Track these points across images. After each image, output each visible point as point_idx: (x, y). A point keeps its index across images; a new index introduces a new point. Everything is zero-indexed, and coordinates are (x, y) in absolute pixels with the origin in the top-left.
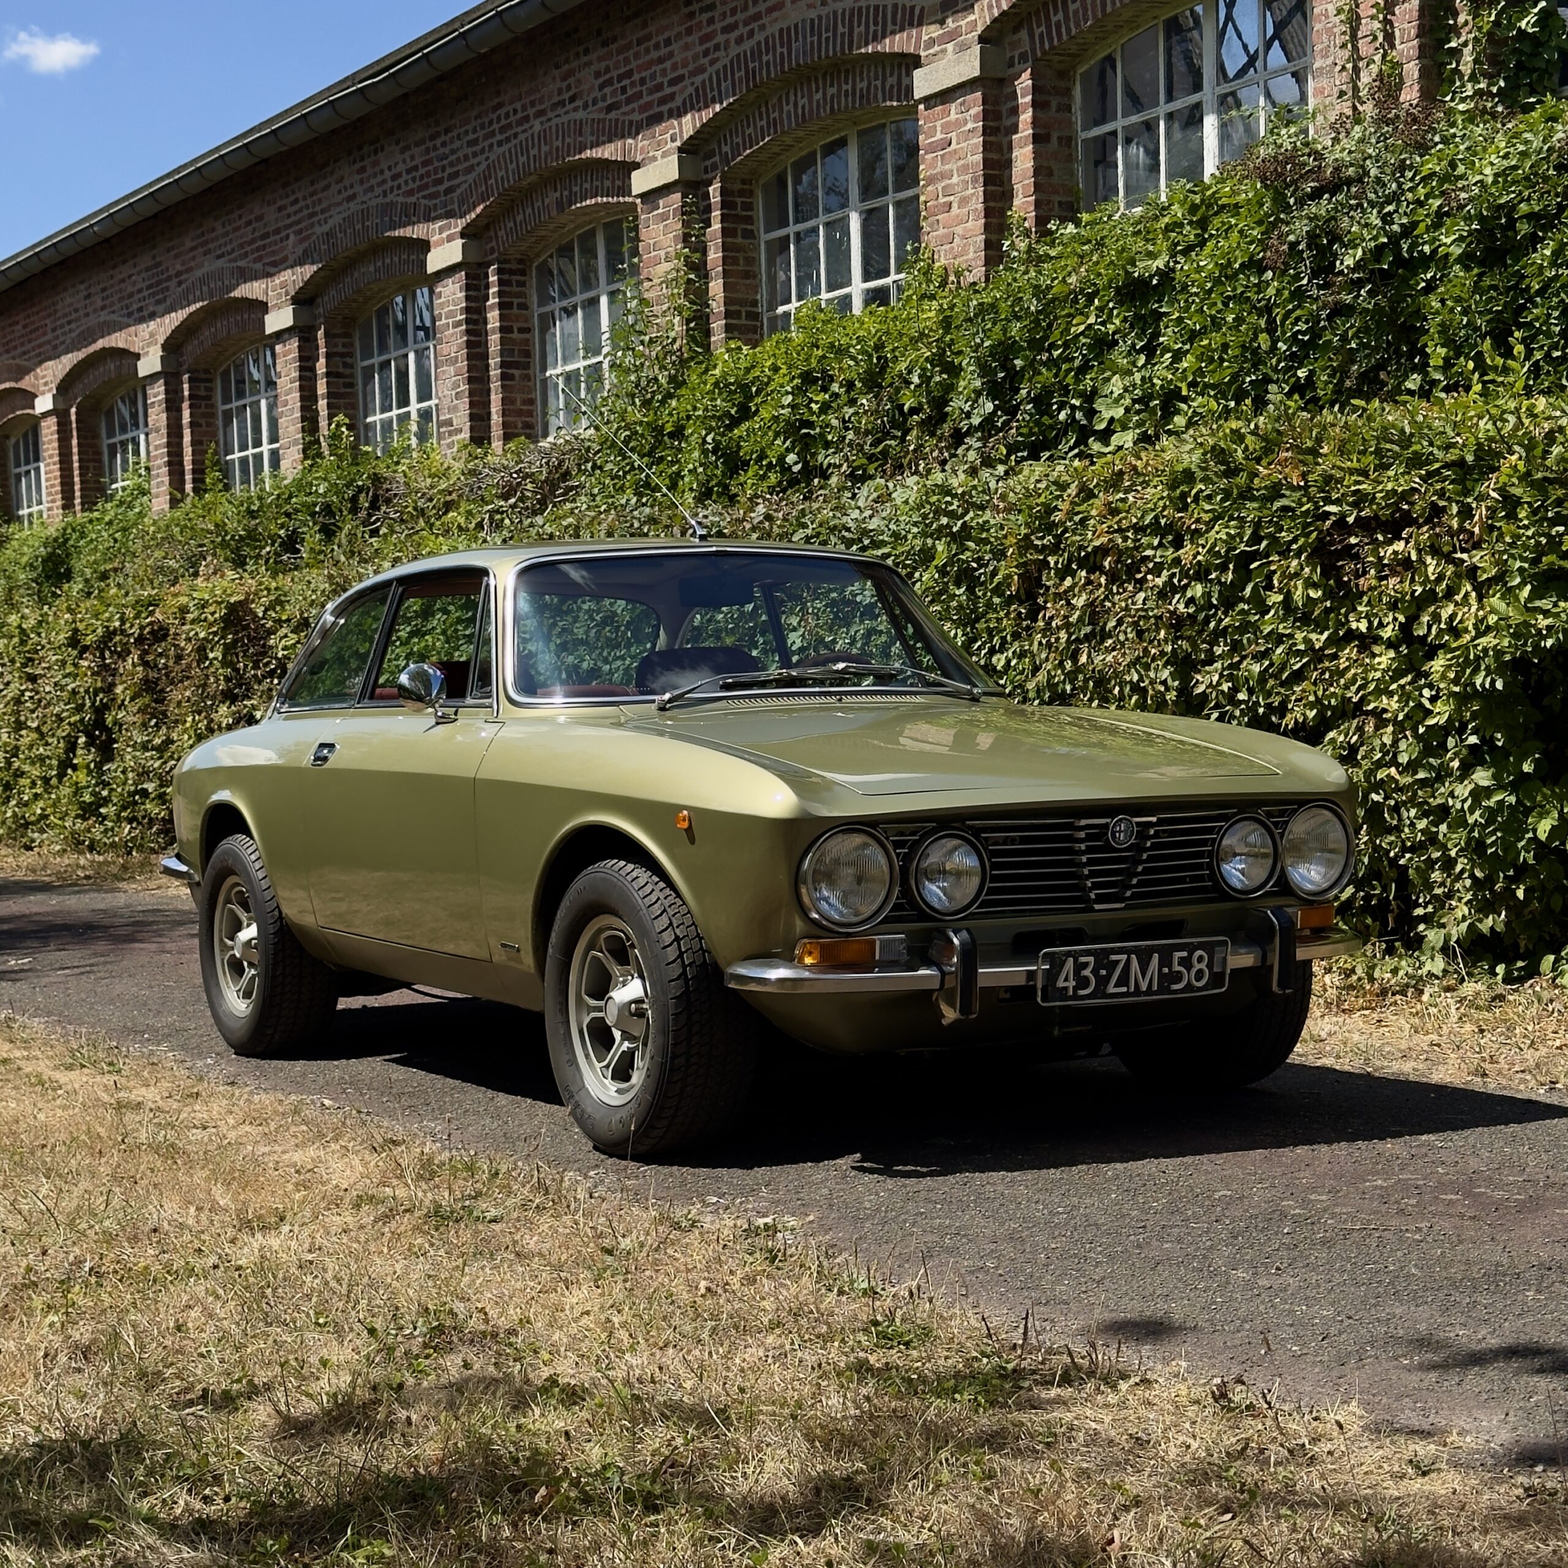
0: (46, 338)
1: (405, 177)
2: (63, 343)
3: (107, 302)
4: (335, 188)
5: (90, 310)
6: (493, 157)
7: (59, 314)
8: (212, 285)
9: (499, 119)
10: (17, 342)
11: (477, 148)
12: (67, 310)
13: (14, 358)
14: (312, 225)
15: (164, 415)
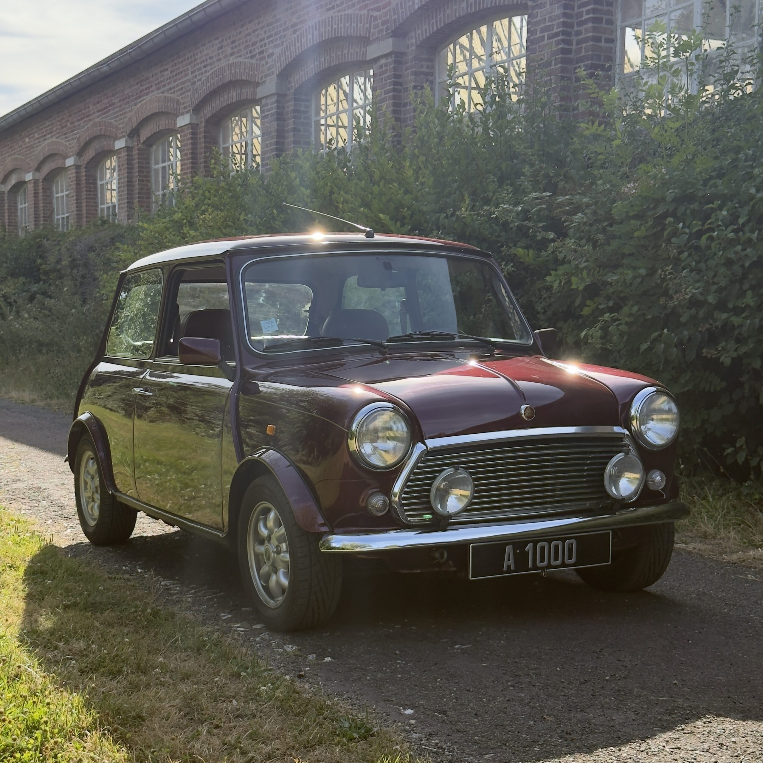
0: (187, 78)
2: (200, 79)
3: (235, 50)
5: (221, 56)
7: (199, 61)
8: (322, 30)
10: (166, 82)
12: (204, 58)
13: (163, 92)
15: (275, 124)
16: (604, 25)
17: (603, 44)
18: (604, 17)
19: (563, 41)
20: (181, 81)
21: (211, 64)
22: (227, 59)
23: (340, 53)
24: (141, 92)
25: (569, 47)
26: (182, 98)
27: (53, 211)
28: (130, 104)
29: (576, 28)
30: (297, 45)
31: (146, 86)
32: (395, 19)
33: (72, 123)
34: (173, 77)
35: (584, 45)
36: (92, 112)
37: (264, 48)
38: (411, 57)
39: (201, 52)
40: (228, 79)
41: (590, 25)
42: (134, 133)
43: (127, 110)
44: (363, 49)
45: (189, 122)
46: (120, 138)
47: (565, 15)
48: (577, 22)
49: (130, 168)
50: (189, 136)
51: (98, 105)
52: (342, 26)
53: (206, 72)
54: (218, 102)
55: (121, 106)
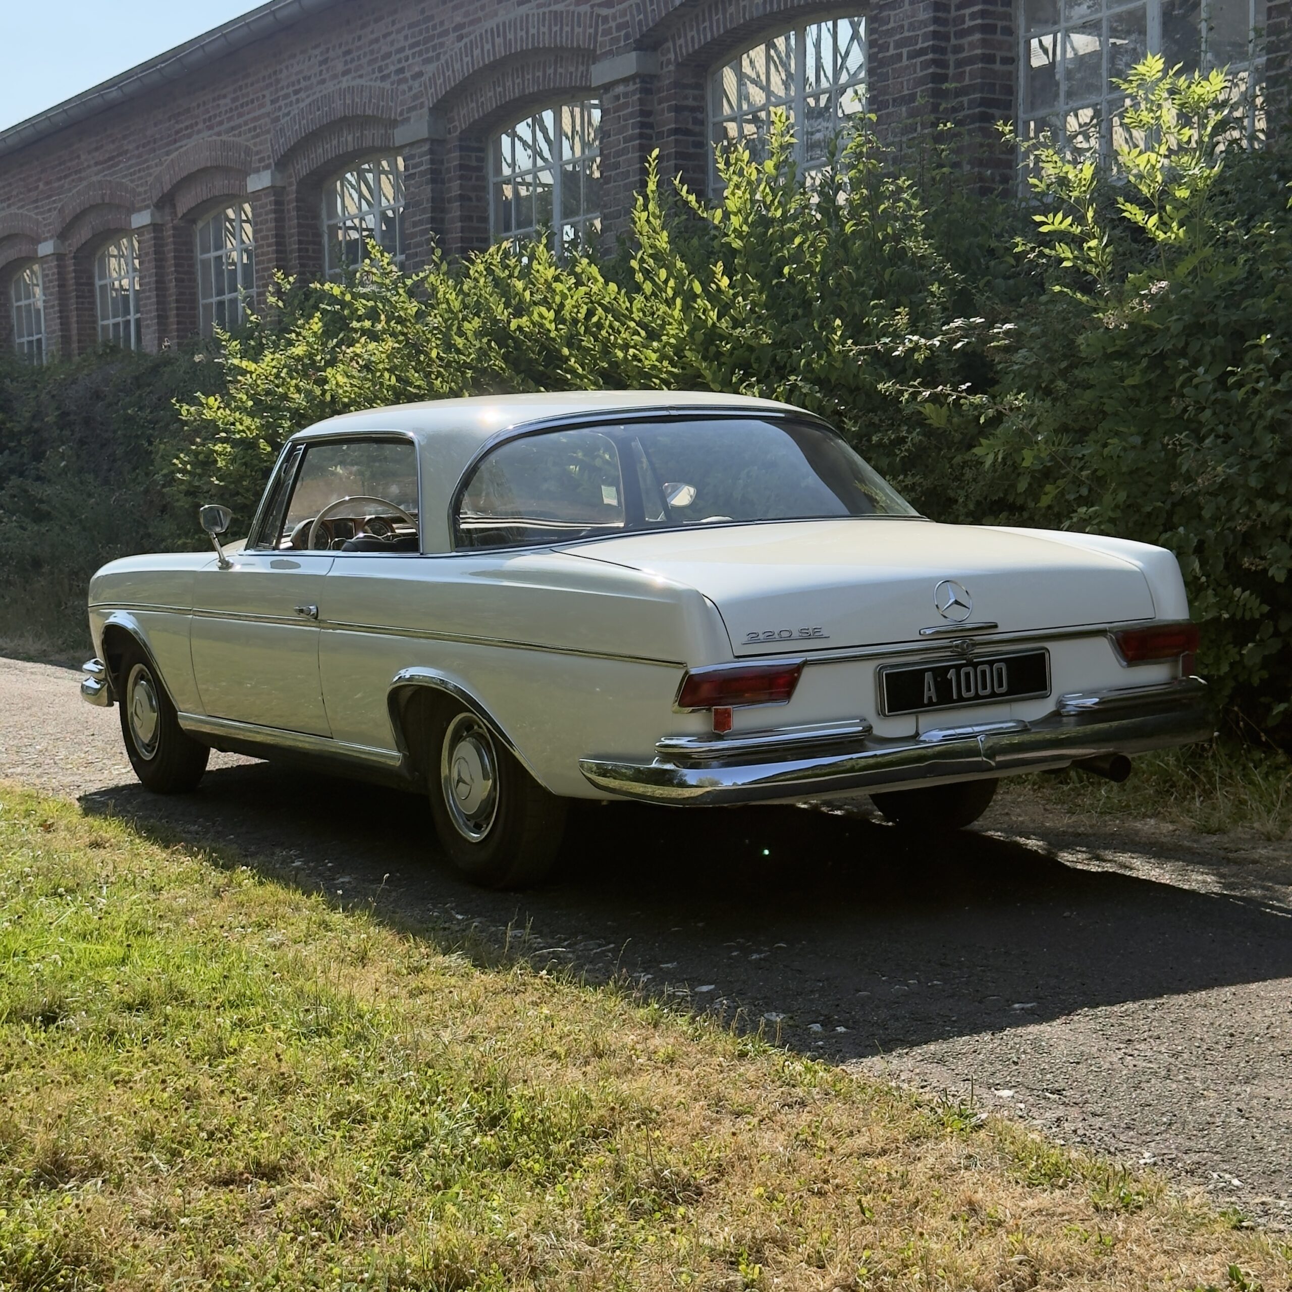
0: (263, 111)
2: (288, 114)
3: (352, 66)
5: (326, 76)
7: (283, 83)
8: (510, 36)
10: (224, 117)
12: (294, 78)
13: (218, 134)
15: (429, 188)
16: (999, 36)
17: (998, 66)
18: (1000, 24)
19: (934, 62)
20: (251, 116)
21: (307, 88)
22: (336, 81)
23: (540, 74)
24: (177, 132)
25: (943, 71)
26: (255, 145)
27: (12, 330)
28: (158, 152)
29: (953, 41)
30: (465, 60)
31: (187, 123)
32: (640, 21)
33: (47, 183)
34: (237, 108)
35: (968, 69)
36: (86, 164)
37: (404, 64)
38: (667, 82)
39: (287, 68)
40: (339, 114)
41: (977, 36)
42: (166, 201)
43: (152, 163)
44: (581, 68)
45: (269, 184)
46: (140, 210)
47: (936, 21)
48: (955, 33)
49: (160, 260)
50: (269, 207)
51: (96, 154)
52: (546, 30)
53: (298, 101)
54: (320, 151)
55: (140, 156)
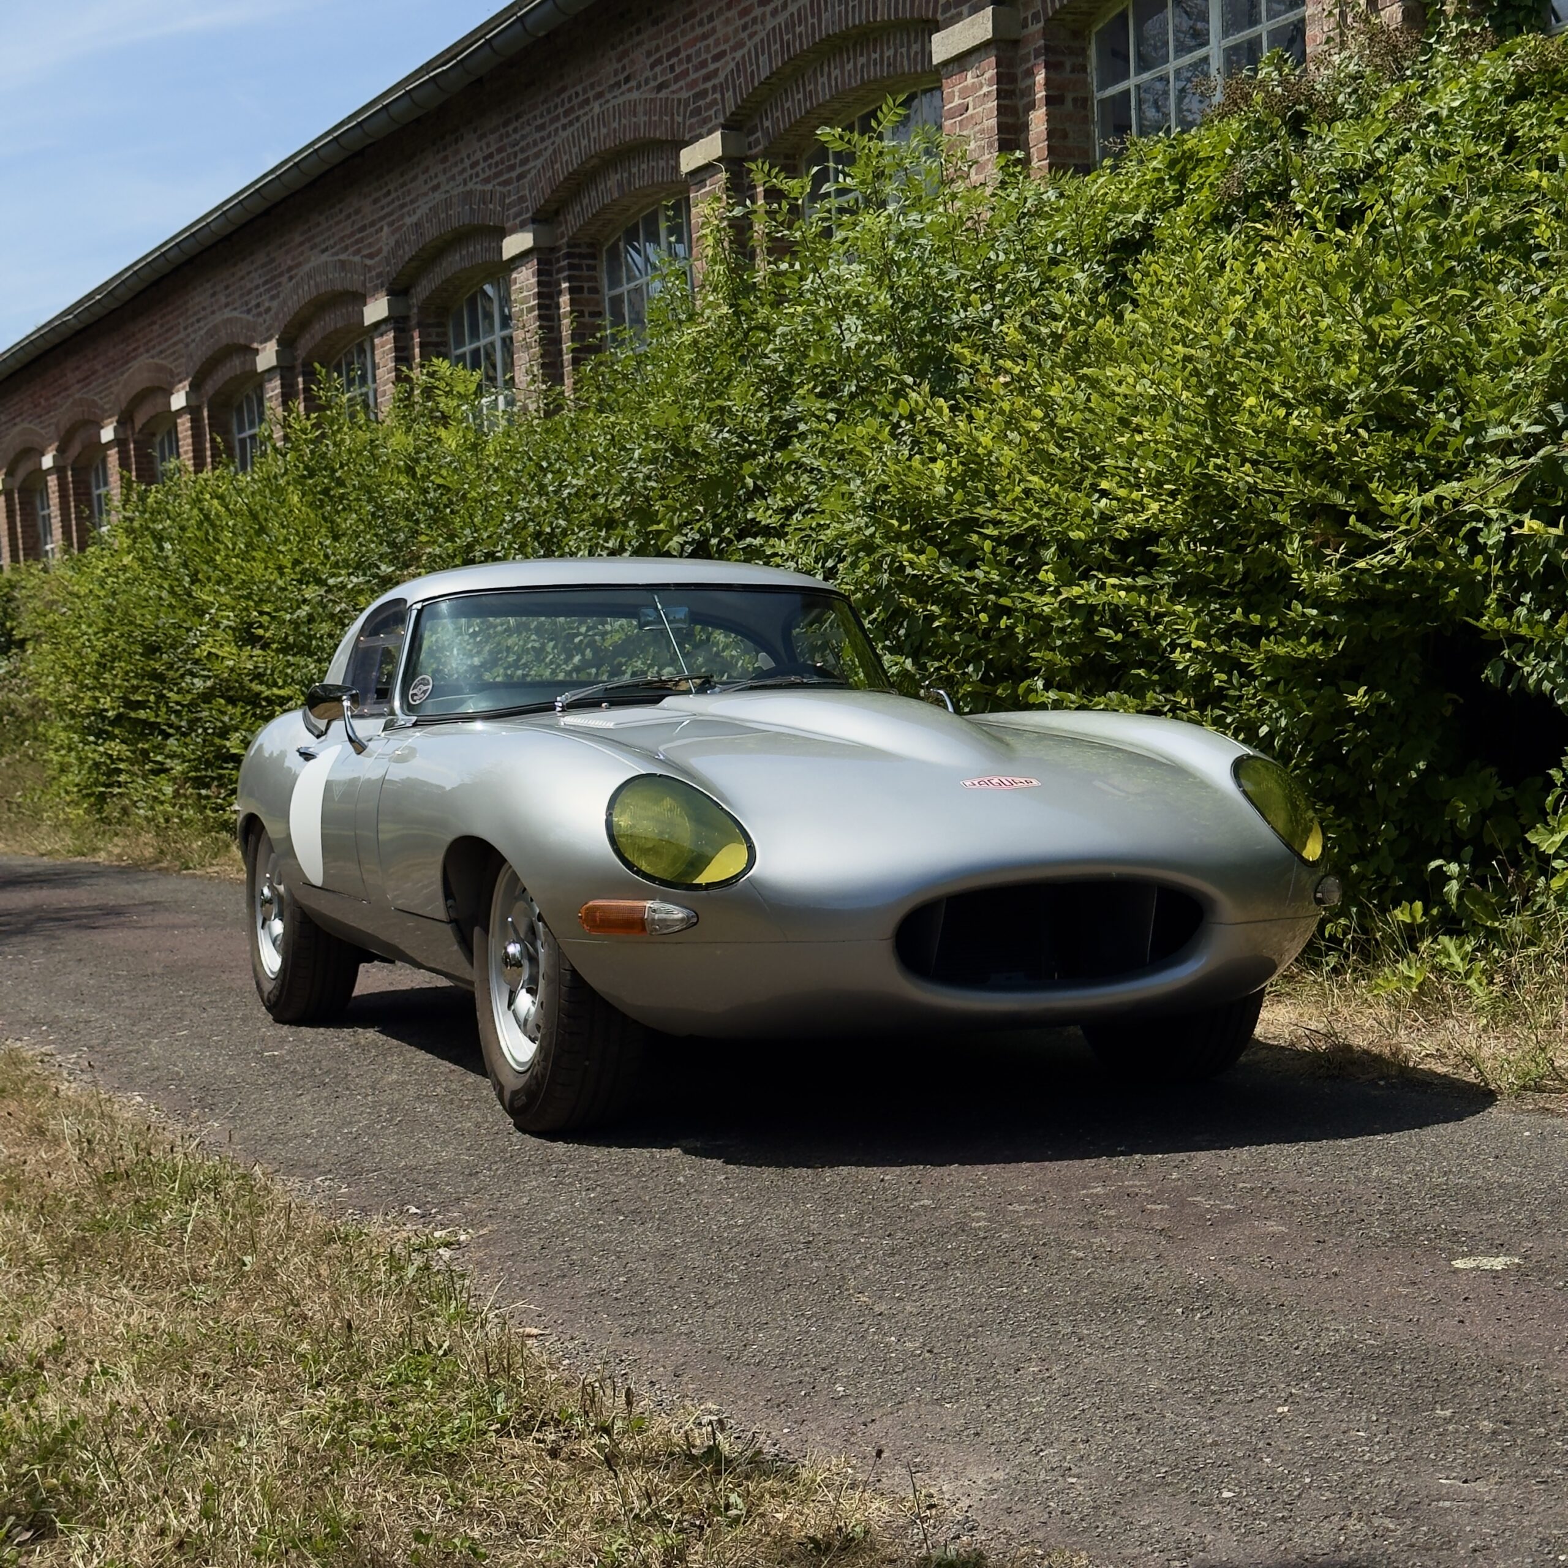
0: (179, 336)
1: (482, 165)
2: (194, 341)
3: (230, 300)
4: (422, 178)
5: (215, 308)
6: (558, 141)
7: (190, 313)
9: (563, 101)
10: (156, 341)
11: (544, 133)
12: (196, 309)
13: (152, 357)
14: (402, 217)
16: (586, 295)
17: (587, 319)
18: (586, 285)
20: (173, 340)
21: (204, 318)
22: (221, 313)
24: (128, 354)
26: (176, 367)
27: (38, 538)
28: (116, 372)
31: (134, 346)
33: (47, 399)
34: (163, 334)
36: (71, 382)
37: (260, 300)
39: (192, 299)
40: (225, 341)
42: (125, 417)
43: (112, 382)
45: (186, 404)
46: (108, 425)
50: (187, 425)
51: (77, 373)
52: (337, 275)
53: (200, 328)
54: (220, 373)
55: (104, 376)
